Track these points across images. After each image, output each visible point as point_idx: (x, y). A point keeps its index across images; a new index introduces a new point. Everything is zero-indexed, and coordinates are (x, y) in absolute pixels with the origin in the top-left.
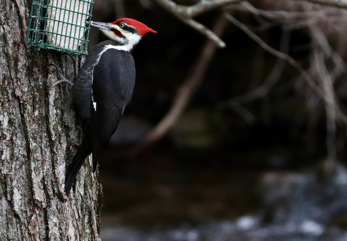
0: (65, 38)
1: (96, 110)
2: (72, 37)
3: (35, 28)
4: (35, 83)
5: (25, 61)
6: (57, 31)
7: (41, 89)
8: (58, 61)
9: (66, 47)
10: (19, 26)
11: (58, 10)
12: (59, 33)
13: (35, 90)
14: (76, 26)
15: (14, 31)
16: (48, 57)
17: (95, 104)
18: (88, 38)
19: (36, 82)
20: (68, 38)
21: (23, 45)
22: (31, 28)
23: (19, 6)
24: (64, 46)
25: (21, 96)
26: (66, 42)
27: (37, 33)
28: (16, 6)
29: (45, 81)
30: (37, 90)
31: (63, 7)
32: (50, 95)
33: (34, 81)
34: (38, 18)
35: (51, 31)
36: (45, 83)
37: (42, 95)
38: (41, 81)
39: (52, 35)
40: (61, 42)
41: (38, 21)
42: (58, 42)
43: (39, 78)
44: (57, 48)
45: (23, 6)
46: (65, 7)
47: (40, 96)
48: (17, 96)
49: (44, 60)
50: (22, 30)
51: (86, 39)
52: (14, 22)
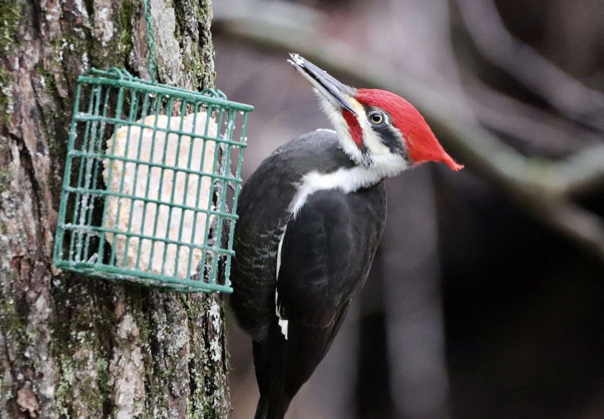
0: (166, 248)
1: (286, 338)
2: (184, 245)
3: (78, 223)
4: (75, 374)
5: (48, 310)
6: (142, 229)
7: (94, 390)
8: (144, 311)
9: (169, 273)
10: (33, 210)
11: (144, 169)
12: (145, 234)
13: (77, 393)
14: (196, 212)
15: (19, 226)
16: (115, 299)
17: (284, 324)
18: (232, 244)
19: (79, 368)
20: (172, 248)
21: (42, 264)
22: (67, 222)
23: (32, 153)
24: (163, 270)
25: (35, 412)
26: (167, 257)
27: (85, 235)
28: (24, 154)
29: (105, 366)
30: (83, 392)
31: (157, 160)
32: (117, 407)
33: (74, 367)
34: (85, 193)
35: (125, 230)
36: (105, 375)
37: (97, 407)
38: (94, 369)
39: (127, 241)
40: (154, 258)
41: (84, 202)
42: (145, 258)
43: (87, 359)
44: (141, 277)
45: (44, 154)
46: (164, 160)
47: (91, 409)
48: (24, 410)
49: (104, 307)
50: (40, 220)
51: (227, 248)
52: (19, 200)
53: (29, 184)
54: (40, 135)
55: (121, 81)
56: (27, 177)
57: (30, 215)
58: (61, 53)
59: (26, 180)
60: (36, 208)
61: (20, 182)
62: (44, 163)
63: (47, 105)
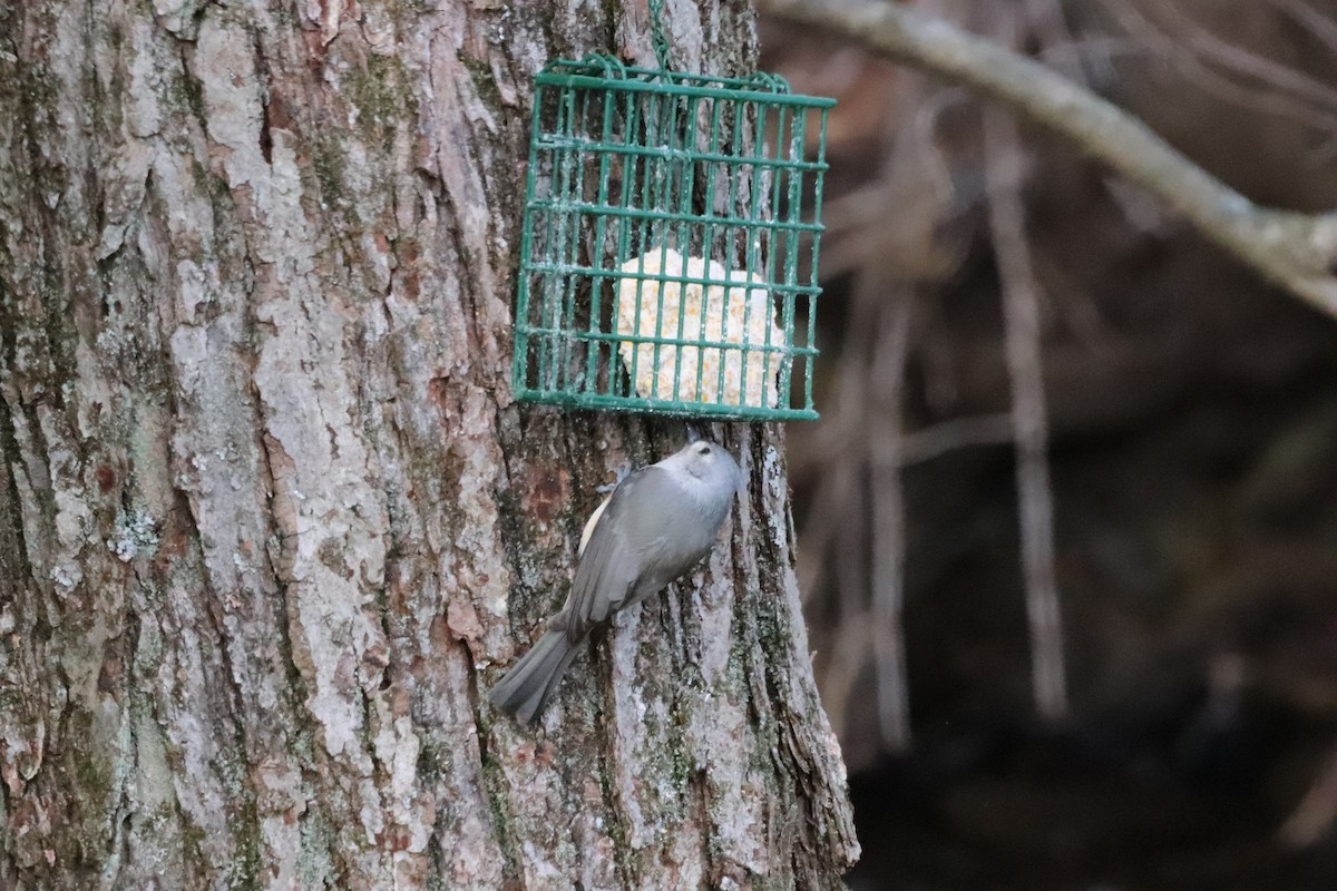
4: (542, 574)
5: (492, 468)
10: (461, 299)
15: (438, 326)
16: (604, 445)
19: (549, 567)
21: (481, 390)
23: (457, 201)
25: (478, 639)
28: (444, 200)
33: (541, 563)
43: (561, 549)
45: (477, 205)
48: (458, 637)
52: (436, 282)
53: (454, 255)
54: (469, 170)
55: (609, 78)
56: (450, 242)
57: (457, 307)
58: (501, 30)
59: (449, 248)
60: (467, 296)
61: (437, 253)
62: (478, 218)
63: (480, 120)
